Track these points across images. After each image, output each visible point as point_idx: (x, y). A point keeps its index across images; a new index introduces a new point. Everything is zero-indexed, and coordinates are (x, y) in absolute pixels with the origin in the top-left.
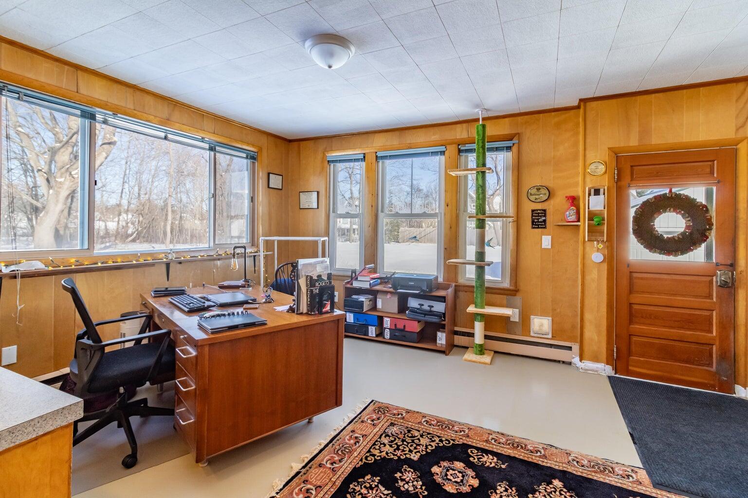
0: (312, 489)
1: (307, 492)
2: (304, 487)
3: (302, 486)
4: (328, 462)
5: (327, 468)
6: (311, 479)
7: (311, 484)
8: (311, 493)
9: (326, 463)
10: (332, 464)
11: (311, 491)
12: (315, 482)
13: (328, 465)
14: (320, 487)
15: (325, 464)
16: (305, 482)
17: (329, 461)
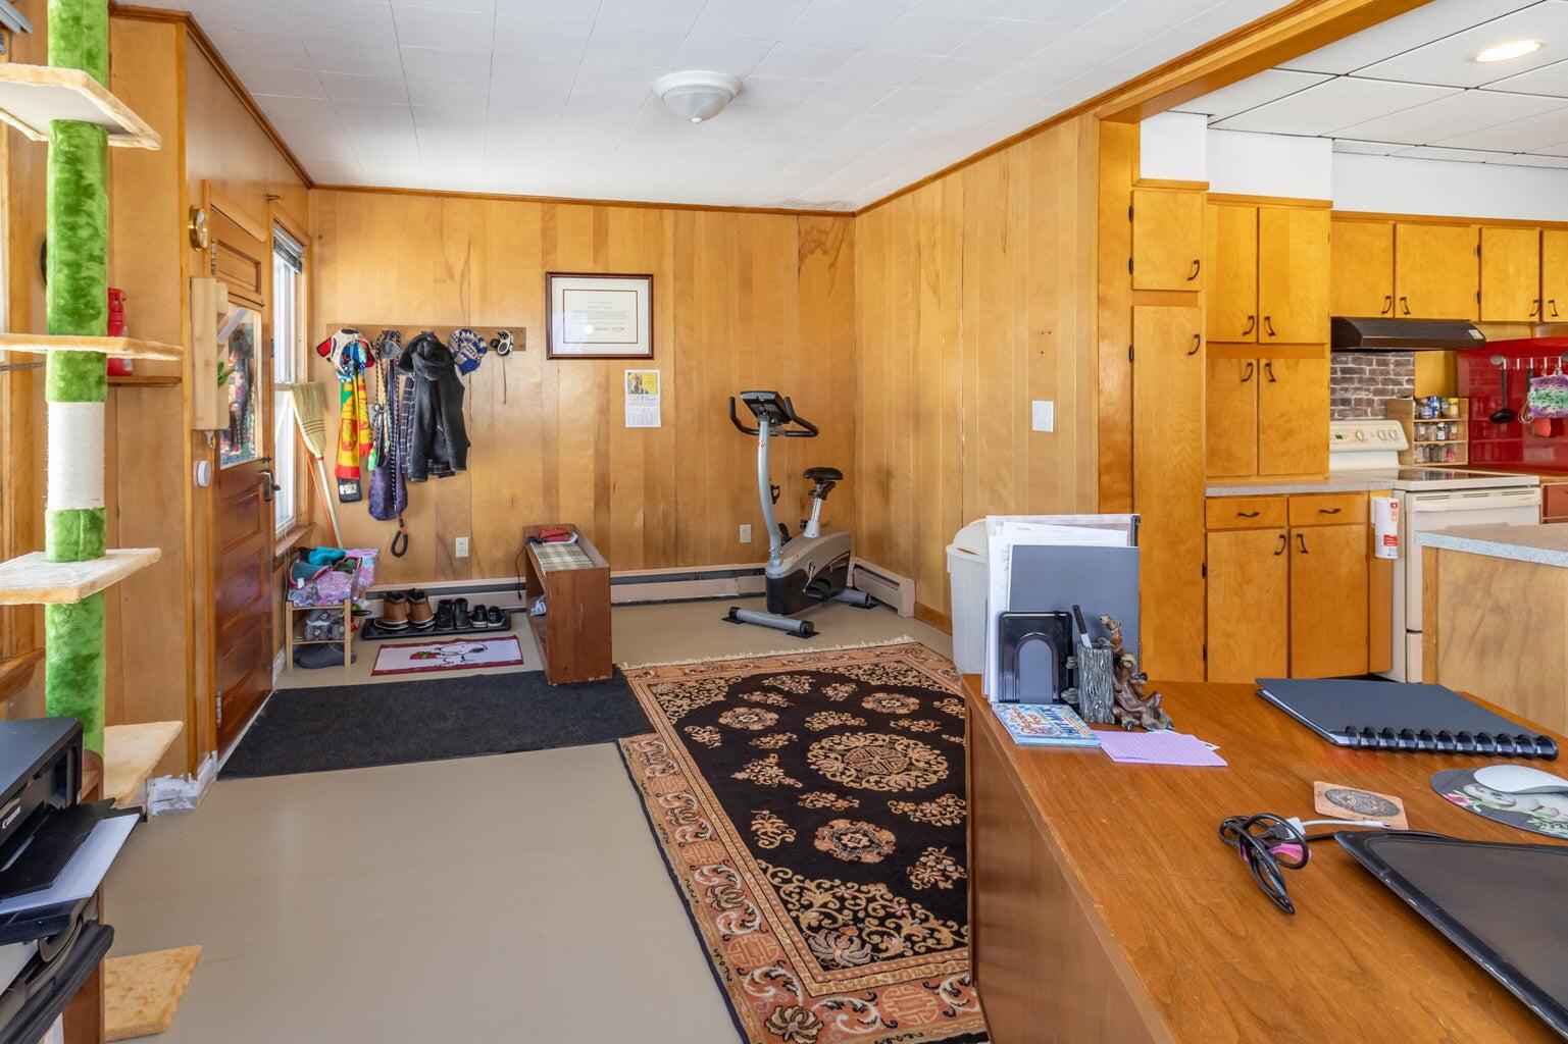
0: (945, 990)
1: (959, 992)
2: (959, 1005)
3: (961, 1009)
4: (868, 1020)
5: (882, 1010)
6: (934, 1010)
7: (941, 1002)
8: (951, 984)
9: (874, 1022)
10: (863, 1010)
11: (949, 989)
12: (930, 1001)
13: (874, 1012)
14: (926, 985)
15: (879, 1021)
16: (951, 1012)
17: (865, 1021)
